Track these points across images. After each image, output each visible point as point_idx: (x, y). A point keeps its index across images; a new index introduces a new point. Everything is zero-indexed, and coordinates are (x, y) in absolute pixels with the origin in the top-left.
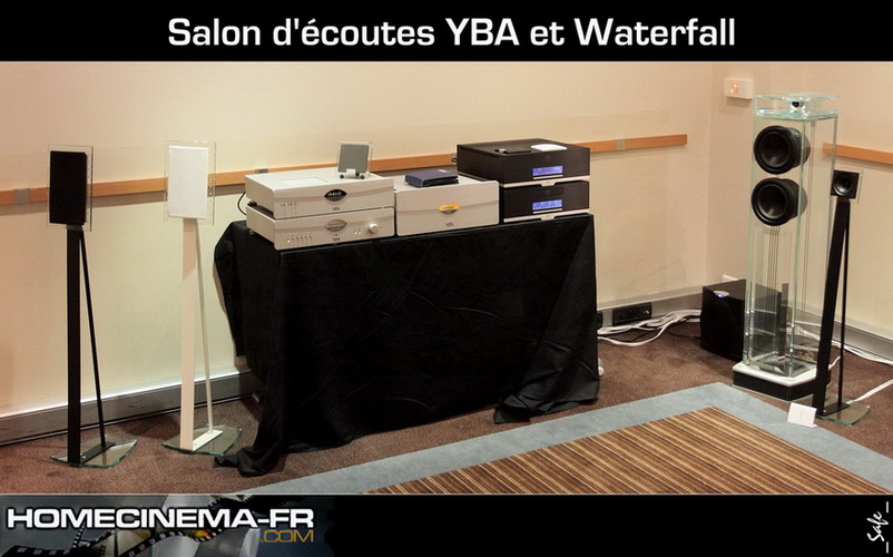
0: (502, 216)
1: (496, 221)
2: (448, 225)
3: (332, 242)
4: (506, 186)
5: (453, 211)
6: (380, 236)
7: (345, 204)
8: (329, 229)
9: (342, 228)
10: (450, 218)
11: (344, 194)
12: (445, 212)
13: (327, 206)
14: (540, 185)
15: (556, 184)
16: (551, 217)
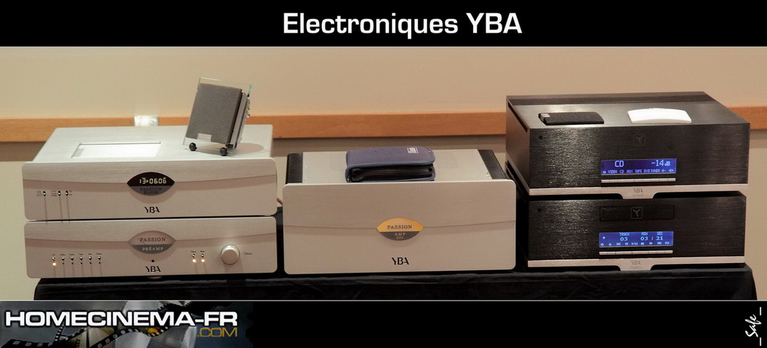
0: (522, 253)
1: (506, 261)
2: (399, 261)
3: (145, 273)
4: (533, 192)
5: (409, 235)
6: (246, 271)
7: (170, 202)
8: (139, 248)
9: (166, 247)
10: (401, 249)
11: (170, 182)
12: (390, 236)
13: (135, 202)
14: (618, 196)
15: (658, 196)
16: (645, 265)
